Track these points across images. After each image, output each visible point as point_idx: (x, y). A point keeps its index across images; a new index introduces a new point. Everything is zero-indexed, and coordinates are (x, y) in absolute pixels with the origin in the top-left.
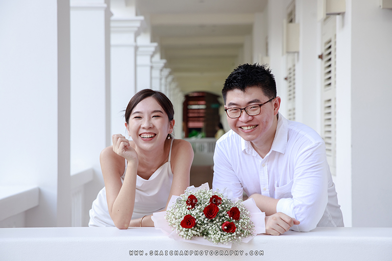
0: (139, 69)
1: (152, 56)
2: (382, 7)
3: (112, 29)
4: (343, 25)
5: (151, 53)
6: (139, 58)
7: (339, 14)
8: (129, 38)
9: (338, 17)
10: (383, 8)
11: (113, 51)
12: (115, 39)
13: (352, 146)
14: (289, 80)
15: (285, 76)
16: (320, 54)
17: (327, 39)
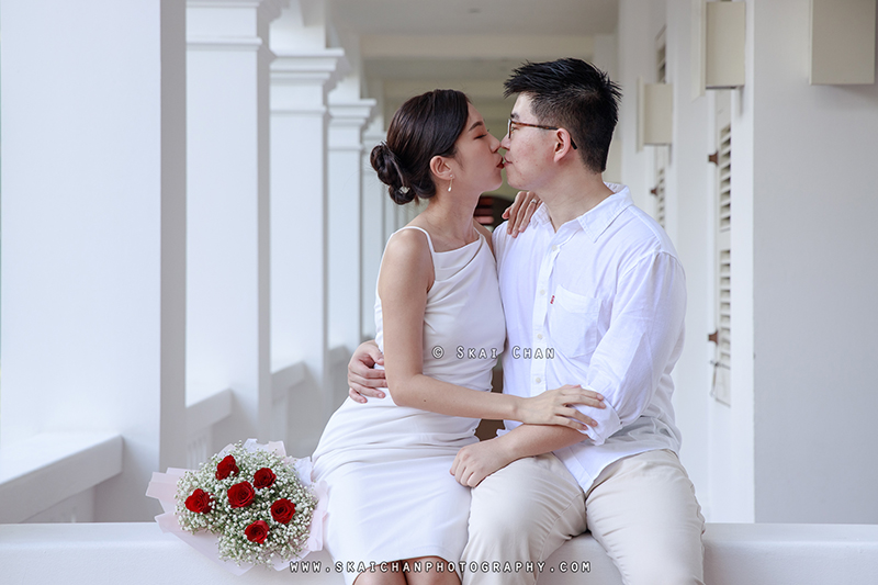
0: (332, 156)
1: (364, 128)
2: (810, 82)
3: (273, 76)
4: (741, 110)
5: (362, 121)
6: (332, 132)
7: (733, 88)
8: (311, 97)
9: (734, 93)
10: (813, 84)
11: (275, 123)
12: (280, 97)
13: (755, 356)
14: (660, 195)
15: (653, 186)
16: (712, 152)
17: (723, 125)
